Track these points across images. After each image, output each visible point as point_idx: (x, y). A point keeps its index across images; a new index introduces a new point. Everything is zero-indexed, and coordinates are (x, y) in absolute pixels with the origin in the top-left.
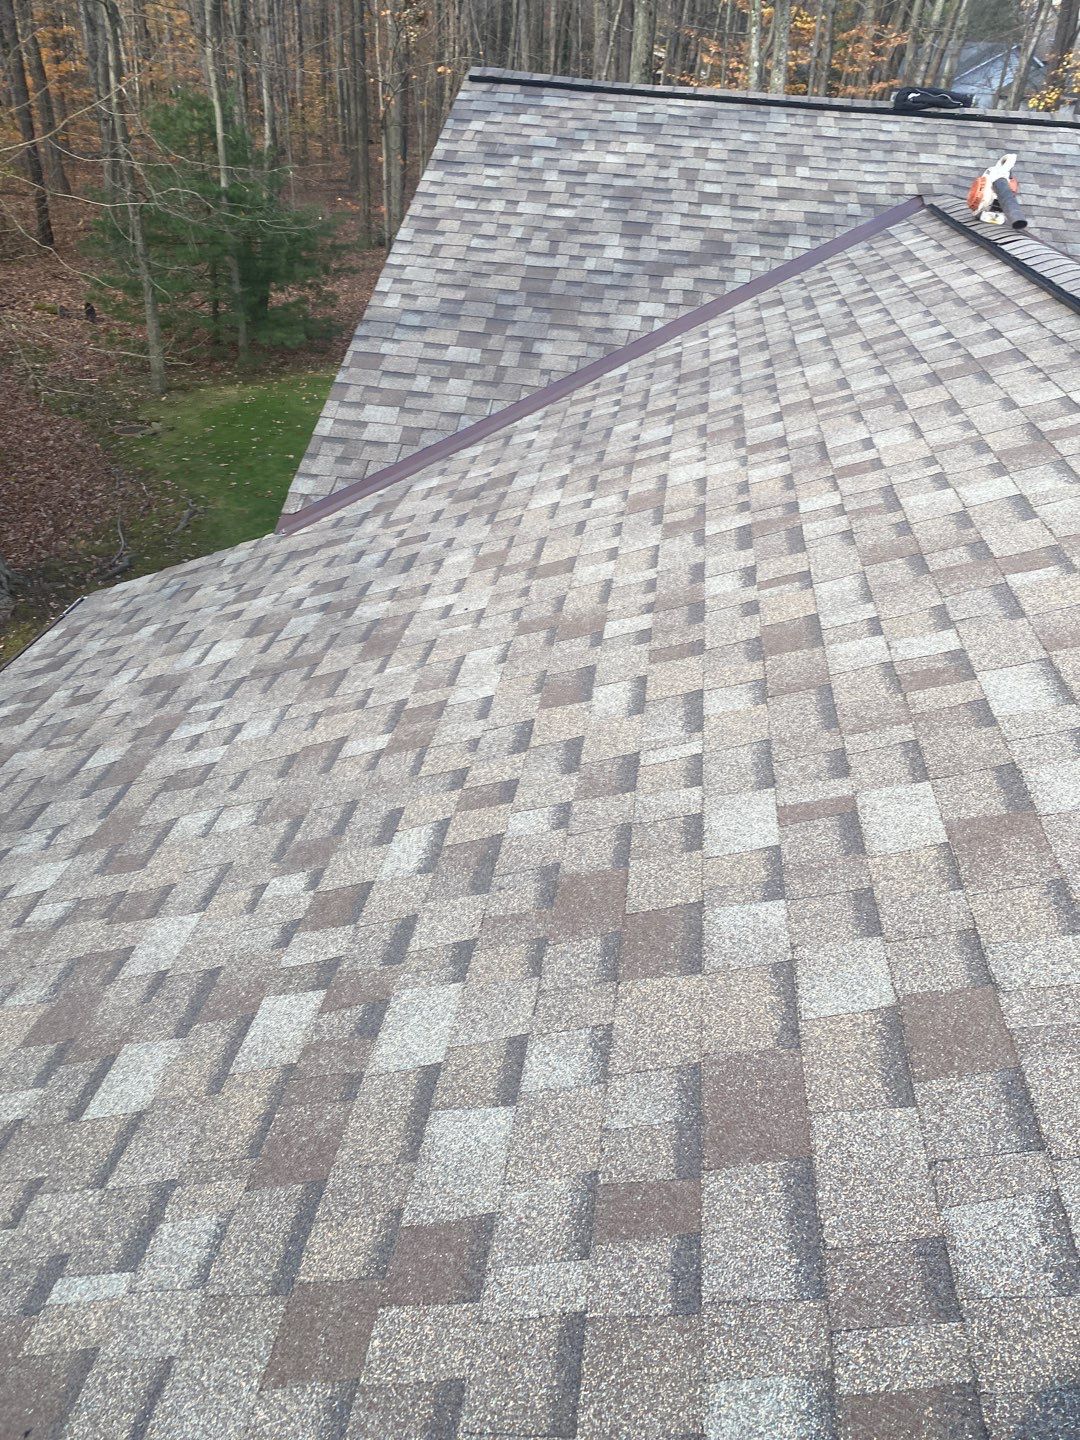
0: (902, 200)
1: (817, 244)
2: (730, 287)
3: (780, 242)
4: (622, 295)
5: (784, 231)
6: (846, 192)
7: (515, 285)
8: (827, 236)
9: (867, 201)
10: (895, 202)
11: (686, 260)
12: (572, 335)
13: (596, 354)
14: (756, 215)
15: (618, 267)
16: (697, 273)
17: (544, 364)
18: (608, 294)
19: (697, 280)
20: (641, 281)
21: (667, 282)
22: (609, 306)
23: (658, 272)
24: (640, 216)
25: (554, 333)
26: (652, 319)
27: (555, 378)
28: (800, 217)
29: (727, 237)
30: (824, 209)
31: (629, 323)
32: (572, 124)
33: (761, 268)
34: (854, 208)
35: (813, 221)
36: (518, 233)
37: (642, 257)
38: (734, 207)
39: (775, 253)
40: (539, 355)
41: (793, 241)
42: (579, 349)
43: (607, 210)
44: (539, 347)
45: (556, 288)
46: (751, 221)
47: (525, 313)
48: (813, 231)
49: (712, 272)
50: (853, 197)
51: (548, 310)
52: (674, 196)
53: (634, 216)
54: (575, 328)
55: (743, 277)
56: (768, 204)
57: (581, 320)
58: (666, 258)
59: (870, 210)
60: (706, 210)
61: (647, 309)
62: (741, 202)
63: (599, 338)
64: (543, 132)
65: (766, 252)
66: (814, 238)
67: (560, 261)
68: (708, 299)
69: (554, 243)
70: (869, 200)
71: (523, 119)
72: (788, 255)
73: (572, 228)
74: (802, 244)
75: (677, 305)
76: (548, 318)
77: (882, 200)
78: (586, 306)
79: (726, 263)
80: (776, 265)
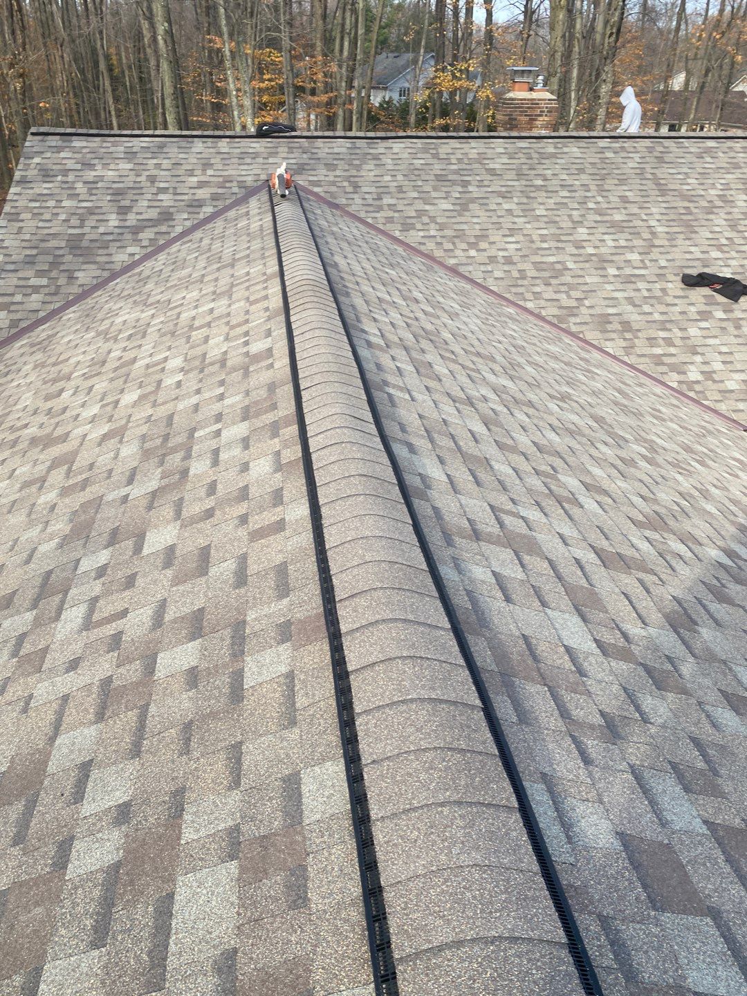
0: (259, 183)
1: (216, 209)
2: (173, 235)
3: (198, 210)
4: (118, 244)
5: (199, 204)
6: (231, 181)
7: (63, 244)
8: (220, 205)
9: (241, 185)
10: (255, 184)
11: (150, 224)
12: (93, 266)
13: (106, 274)
14: (186, 197)
15: (117, 231)
16: (156, 230)
17: (80, 282)
18: (111, 244)
19: (156, 233)
20: (129, 236)
21: (141, 236)
22: (112, 250)
23: (136, 230)
24: (127, 203)
25: (85, 267)
26: (134, 254)
27: (86, 288)
28: (208, 196)
29: (171, 210)
30: (220, 191)
31: (121, 258)
32: (89, 156)
33: (188, 224)
34: (236, 190)
35: (215, 197)
36: (63, 217)
37: (128, 224)
38: (175, 194)
39: (196, 216)
40: (77, 278)
41: (205, 209)
42: (98, 273)
43: (109, 201)
44: (77, 274)
45: (85, 244)
46: (183, 201)
47: (69, 258)
48: (214, 203)
49: (164, 229)
50: (235, 184)
51: (81, 255)
52: (144, 191)
53: (123, 203)
54: (95, 263)
55: (179, 229)
56: (193, 191)
57: (99, 259)
58: (139, 224)
59: (243, 190)
60: (161, 197)
61: (130, 250)
62: (178, 191)
63: (107, 266)
64: (74, 161)
65: (191, 216)
66: (214, 206)
67: (86, 230)
68: (162, 242)
69: (82, 221)
70: (243, 185)
71: (62, 155)
72: (201, 216)
73: (91, 211)
74: (209, 210)
75: (146, 247)
76: (81, 259)
77: (248, 184)
78: (100, 252)
79: (171, 223)
80: (195, 222)
